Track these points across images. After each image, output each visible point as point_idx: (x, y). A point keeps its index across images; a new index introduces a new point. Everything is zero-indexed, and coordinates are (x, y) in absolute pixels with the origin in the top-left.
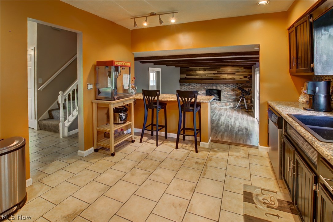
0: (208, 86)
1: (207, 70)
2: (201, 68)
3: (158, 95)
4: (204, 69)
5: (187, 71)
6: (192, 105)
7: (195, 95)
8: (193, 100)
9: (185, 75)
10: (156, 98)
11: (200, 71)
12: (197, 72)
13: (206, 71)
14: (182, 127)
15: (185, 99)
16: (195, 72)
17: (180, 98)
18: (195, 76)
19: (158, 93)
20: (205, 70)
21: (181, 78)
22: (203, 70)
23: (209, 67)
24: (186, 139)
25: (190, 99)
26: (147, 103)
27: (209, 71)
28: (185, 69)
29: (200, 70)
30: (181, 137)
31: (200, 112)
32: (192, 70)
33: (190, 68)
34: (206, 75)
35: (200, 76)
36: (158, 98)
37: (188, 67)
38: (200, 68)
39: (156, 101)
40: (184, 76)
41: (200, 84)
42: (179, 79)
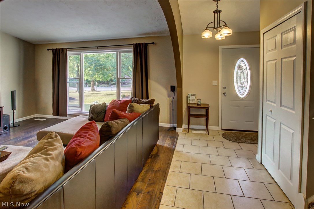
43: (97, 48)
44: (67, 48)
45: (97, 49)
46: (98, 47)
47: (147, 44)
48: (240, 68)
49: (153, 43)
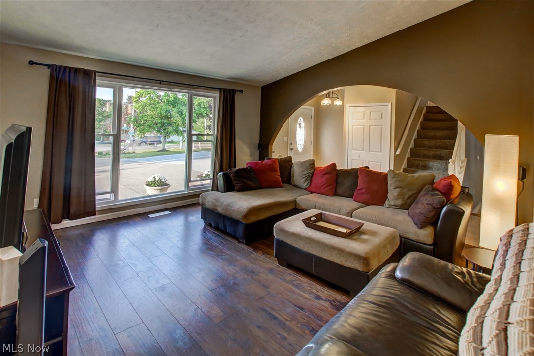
43: (160, 83)
44: (97, 71)
45: (160, 85)
46: (162, 82)
47: (236, 91)
48: (300, 124)
49: (242, 92)
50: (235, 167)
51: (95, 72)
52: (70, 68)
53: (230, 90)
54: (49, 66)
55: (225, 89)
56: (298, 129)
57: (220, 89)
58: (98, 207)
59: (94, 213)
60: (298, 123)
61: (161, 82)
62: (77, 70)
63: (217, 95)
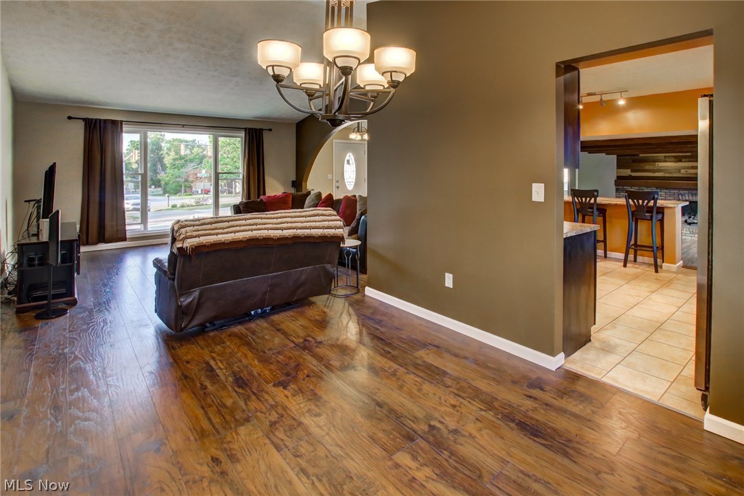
0: (687, 195)
1: (683, 160)
2: (669, 157)
3: (596, 197)
4: (675, 157)
5: (634, 161)
6: (650, 210)
7: (654, 197)
8: (651, 203)
9: (630, 170)
10: (592, 201)
11: (665, 161)
12: (659, 163)
13: (681, 161)
14: (632, 242)
15: (638, 203)
16: (654, 163)
17: (630, 200)
18: (654, 173)
19: (596, 193)
20: (679, 159)
21: (618, 177)
22: (673, 159)
23: (690, 154)
24: (638, 260)
25: (646, 201)
26: (579, 207)
27: (689, 161)
28: (629, 157)
29: (667, 159)
30: (631, 257)
31: (662, 221)
32: (646, 161)
33: (641, 155)
34: (682, 171)
35: (665, 173)
36: (595, 200)
37: (637, 153)
38: (665, 157)
39: (593, 204)
40: (627, 172)
41: (666, 189)
42: (615, 178)
44: (123, 120)
45: (183, 129)
46: (185, 126)
47: (263, 130)
48: (348, 161)
49: (271, 130)
50: (264, 194)
51: (122, 122)
52: (100, 120)
53: (256, 129)
54: (84, 119)
55: (250, 129)
56: (346, 166)
57: (245, 129)
58: (128, 235)
59: (124, 239)
60: (346, 159)
61: (183, 126)
62: (105, 121)
63: (242, 134)
